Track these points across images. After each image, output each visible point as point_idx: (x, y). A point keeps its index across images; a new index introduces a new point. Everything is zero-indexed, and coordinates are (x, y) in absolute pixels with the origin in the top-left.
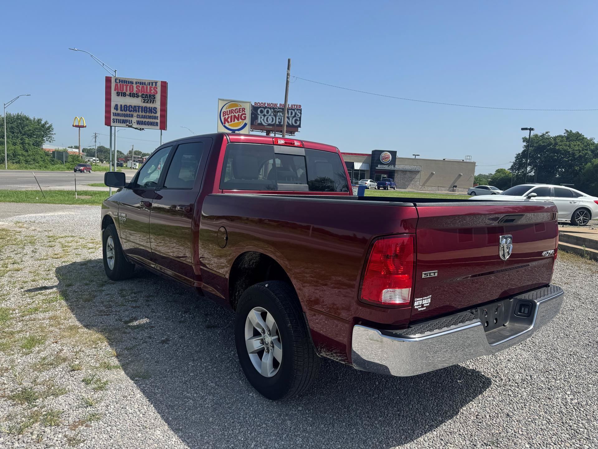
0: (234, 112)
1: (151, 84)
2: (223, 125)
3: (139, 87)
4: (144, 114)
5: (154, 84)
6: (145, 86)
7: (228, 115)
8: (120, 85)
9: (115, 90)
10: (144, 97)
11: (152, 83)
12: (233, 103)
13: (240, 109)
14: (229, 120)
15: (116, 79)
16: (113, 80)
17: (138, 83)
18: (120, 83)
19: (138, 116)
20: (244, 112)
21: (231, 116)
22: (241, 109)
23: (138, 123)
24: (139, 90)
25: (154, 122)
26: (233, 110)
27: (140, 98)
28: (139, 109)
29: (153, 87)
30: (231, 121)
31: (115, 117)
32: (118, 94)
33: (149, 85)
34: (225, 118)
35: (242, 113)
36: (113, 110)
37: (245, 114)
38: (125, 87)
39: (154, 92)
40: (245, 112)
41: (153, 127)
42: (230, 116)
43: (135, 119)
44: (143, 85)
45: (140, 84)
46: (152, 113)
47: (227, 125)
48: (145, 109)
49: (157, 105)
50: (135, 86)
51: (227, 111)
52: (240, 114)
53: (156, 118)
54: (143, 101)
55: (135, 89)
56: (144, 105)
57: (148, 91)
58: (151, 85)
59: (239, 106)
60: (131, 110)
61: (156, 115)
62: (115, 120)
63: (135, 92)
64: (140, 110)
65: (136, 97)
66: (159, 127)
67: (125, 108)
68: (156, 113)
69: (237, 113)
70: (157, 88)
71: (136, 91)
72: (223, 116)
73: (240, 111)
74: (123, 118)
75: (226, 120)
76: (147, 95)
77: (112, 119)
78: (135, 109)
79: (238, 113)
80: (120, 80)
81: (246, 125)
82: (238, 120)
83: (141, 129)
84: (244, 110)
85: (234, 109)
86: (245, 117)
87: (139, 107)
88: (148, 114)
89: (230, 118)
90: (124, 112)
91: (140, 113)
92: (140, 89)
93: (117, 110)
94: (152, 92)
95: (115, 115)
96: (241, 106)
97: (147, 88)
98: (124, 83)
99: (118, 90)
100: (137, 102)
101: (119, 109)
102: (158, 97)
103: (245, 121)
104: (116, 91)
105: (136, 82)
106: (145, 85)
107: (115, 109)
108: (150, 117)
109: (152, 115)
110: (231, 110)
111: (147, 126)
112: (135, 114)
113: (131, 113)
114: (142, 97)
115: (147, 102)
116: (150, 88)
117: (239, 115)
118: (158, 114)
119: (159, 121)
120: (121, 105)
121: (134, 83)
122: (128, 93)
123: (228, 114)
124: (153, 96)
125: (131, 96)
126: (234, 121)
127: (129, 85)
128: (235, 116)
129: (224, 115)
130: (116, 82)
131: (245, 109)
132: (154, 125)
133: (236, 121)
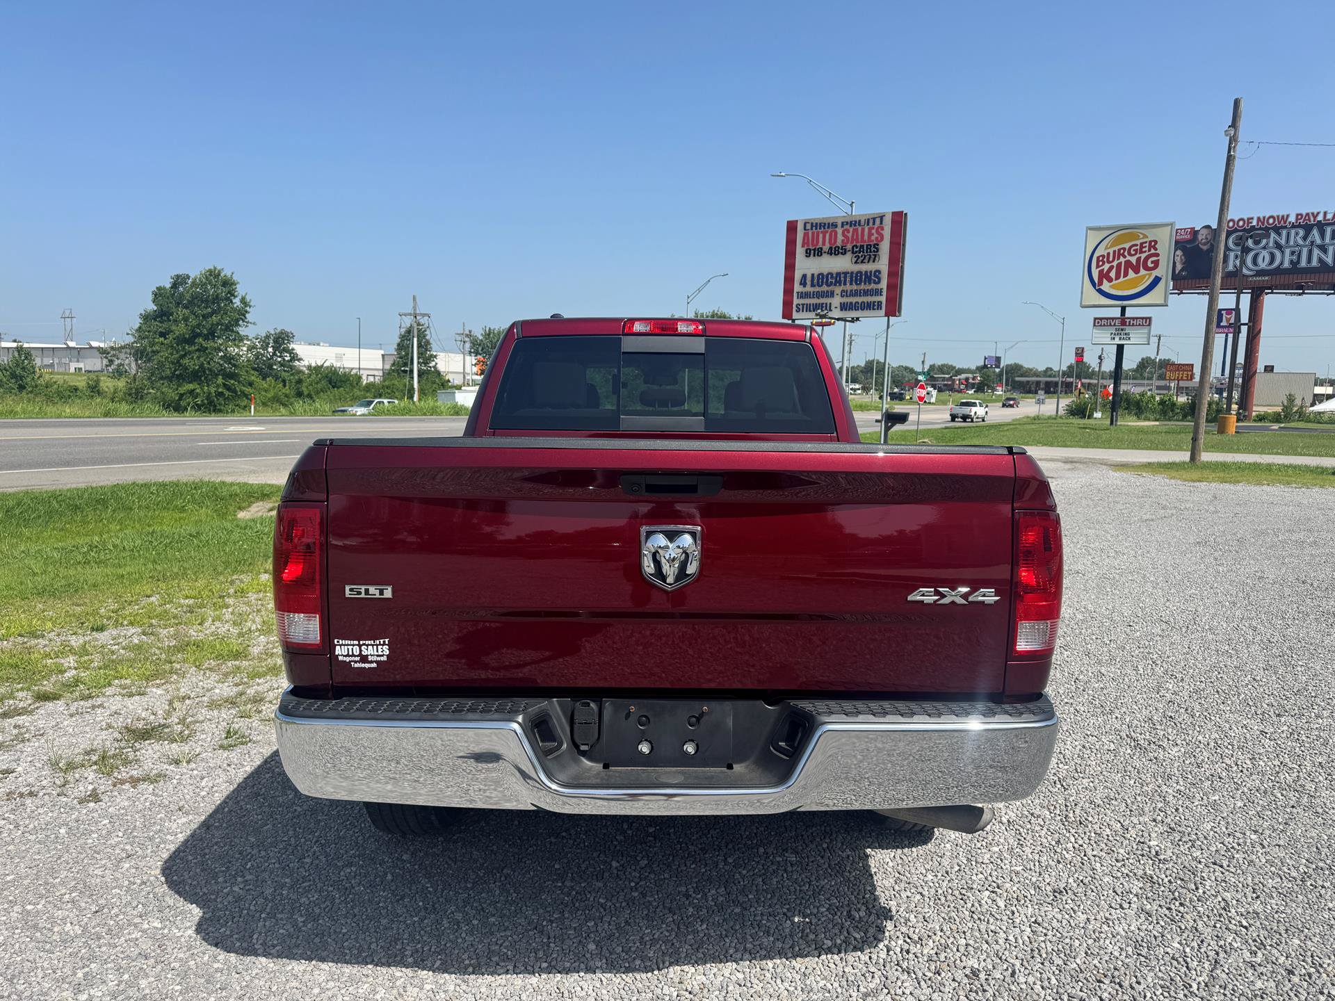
0: (1126, 254)
1: (871, 221)
2: (1095, 287)
3: (848, 231)
4: (855, 287)
5: (878, 221)
6: (860, 228)
7: (1109, 262)
8: (813, 234)
9: (803, 246)
10: (856, 252)
11: (874, 219)
12: (1128, 231)
13: (1142, 244)
14: (1113, 274)
15: (805, 224)
16: (800, 227)
17: (847, 223)
18: (812, 229)
19: (844, 294)
20: (1153, 251)
21: (1119, 265)
22: (1147, 244)
23: (844, 307)
24: (847, 238)
25: (875, 302)
26: (1124, 249)
27: (849, 255)
28: (845, 278)
29: (876, 226)
30: (1118, 277)
31: (802, 301)
32: (808, 254)
33: (868, 225)
34: (1101, 272)
35: (1147, 254)
36: (797, 288)
37: (1157, 255)
38: (821, 236)
39: (877, 238)
40: (1156, 249)
41: (872, 313)
42: (1115, 264)
43: (836, 301)
44: (855, 225)
45: (851, 226)
46: (870, 283)
47: (1106, 286)
48: (857, 278)
49: (883, 264)
50: (839, 231)
51: (1109, 254)
52: (1143, 256)
53: (878, 292)
54: (854, 260)
55: (840, 238)
56: (857, 268)
57: (866, 238)
58: (871, 224)
59: (1141, 236)
60: (831, 282)
61: (879, 286)
62: (801, 307)
63: (839, 243)
64: (848, 279)
65: (842, 253)
66: (883, 312)
67: (821, 279)
68: (879, 282)
69: (1136, 254)
70: (883, 229)
71: (843, 241)
72: (1098, 266)
73: (1144, 250)
74: (815, 301)
75: (1104, 276)
76: (862, 246)
77: (794, 306)
78: (837, 278)
79: (1138, 255)
80: (812, 224)
81: (1157, 280)
82: (1137, 271)
83: (853, 318)
84: (1153, 244)
85: (1127, 246)
86: (1156, 264)
87: (846, 274)
88: (862, 287)
89: (1114, 270)
90: (817, 289)
91: (848, 287)
92: (850, 235)
93: (805, 286)
94: (873, 238)
95: (802, 295)
96: (1146, 236)
97: (863, 230)
98: (820, 229)
99: (808, 246)
100: (842, 264)
101: (809, 283)
102: (885, 247)
103: (1155, 273)
104: (806, 248)
105: (843, 223)
106: (859, 225)
107: (801, 284)
108: (866, 293)
109: (870, 288)
110: (1119, 250)
111: (866, 313)
112: (838, 290)
113: (829, 289)
114: (853, 253)
115: (862, 262)
116: (870, 229)
117: (1139, 259)
118: (884, 285)
119: (883, 299)
120: (813, 275)
121: (840, 225)
122: (826, 248)
123: (1111, 259)
124: (874, 247)
125: (831, 255)
126: (1126, 274)
127: (830, 230)
128: (1128, 263)
129: (1101, 263)
130: (805, 229)
131: (1156, 242)
132: (874, 309)
133: (1131, 274)
